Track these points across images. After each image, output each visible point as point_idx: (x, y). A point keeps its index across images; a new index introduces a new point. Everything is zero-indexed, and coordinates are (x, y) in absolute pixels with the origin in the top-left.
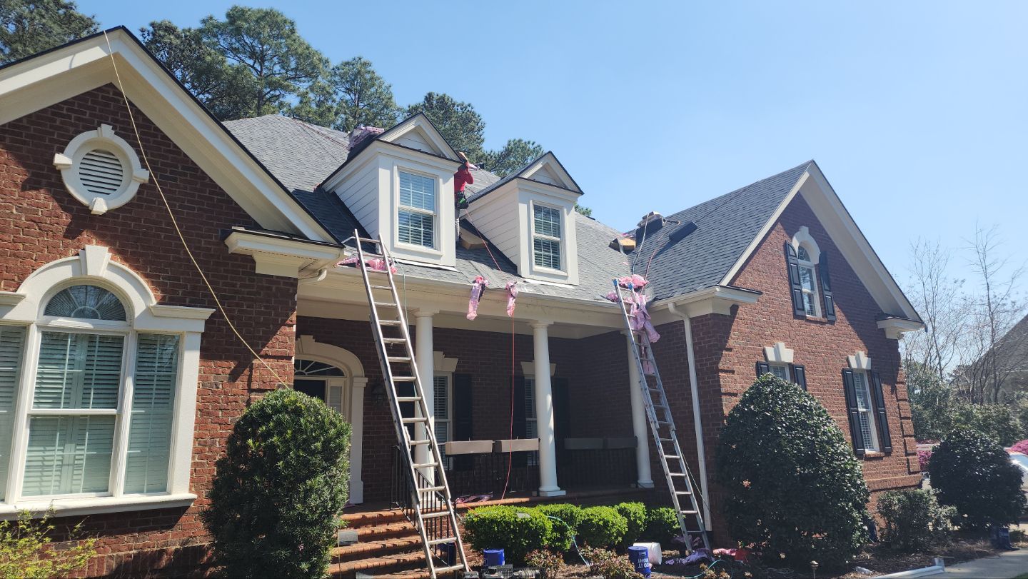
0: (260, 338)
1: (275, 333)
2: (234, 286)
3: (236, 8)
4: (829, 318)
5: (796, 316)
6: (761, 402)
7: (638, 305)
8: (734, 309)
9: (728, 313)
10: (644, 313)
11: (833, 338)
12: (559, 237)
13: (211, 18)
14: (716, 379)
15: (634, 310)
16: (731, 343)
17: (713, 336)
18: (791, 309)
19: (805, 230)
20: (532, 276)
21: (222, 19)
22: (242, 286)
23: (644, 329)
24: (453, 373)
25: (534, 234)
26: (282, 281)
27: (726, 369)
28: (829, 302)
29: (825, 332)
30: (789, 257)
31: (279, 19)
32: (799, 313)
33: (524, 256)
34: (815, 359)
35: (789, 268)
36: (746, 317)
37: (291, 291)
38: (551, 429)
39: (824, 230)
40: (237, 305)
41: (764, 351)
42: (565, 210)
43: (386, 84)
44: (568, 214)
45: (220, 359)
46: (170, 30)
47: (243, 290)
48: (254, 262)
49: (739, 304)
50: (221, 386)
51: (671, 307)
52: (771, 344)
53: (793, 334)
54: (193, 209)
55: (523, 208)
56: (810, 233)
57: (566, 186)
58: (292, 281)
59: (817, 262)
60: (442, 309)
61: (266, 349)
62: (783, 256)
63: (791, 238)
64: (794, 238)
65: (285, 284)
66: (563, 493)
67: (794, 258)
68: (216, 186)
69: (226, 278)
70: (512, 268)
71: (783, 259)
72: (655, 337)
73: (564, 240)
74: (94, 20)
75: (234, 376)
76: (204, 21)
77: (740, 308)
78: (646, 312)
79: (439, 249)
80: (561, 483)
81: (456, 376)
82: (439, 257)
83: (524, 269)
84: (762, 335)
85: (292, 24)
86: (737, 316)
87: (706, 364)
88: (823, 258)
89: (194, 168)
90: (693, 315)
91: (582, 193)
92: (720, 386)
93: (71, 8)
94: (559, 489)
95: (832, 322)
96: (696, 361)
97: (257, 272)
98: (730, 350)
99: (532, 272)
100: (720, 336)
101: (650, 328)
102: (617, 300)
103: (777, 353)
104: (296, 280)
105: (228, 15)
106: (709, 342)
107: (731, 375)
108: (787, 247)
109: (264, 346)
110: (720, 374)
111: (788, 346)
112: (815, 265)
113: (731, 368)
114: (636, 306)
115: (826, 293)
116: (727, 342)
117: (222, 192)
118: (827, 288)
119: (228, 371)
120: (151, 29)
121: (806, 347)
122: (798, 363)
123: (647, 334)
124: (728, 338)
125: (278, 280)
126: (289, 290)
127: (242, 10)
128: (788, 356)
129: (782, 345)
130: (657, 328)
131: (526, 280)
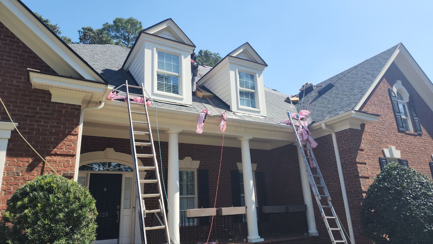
0: (52, 143)
1: (63, 139)
2: (35, 109)
3: (117, 18)
4: (418, 133)
5: (399, 131)
6: (392, 181)
7: (303, 127)
8: (363, 126)
9: (359, 128)
10: (307, 131)
11: (422, 144)
12: (254, 90)
13: (107, 24)
14: (355, 168)
15: (301, 129)
16: (362, 146)
17: (352, 142)
18: (396, 127)
19: (399, 82)
20: (239, 111)
21: (111, 23)
22: (40, 109)
23: (308, 140)
24: (197, 169)
25: (239, 87)
26: (70, 107)
27: (361, 162)
28: (417, 123)
29: (416, 141)
30: (392, 97)
31: (134, 22)
32: (401, 129)
33: (234, 100)
34: (413, 157)
35: (392, 103)
36: (370, 131)
37: (76, 113)
38: (253, 201)
39: (409, 83)
40: (37, 121)
41: (383, 152)
42: (257, 75)
44: (259, 77)
45: (22, 156)
46: (90, 30)
47: (41, 112)
48: (50, 94)
49: (365, 123)
50: (21, 174)
51: (323, 126)
52: (387, 147)
53: (399, 141)
54: (10, 61)
55: (232, 73)
56: (402, 85)
57: (257, 61)
58: (77, 107)
59: (408, 101)
60: (183, 129)
61: (55, 150)
62: (388, 97)
63: (392, 87)
64: (394, 87)
65: (72, 109)
66: (262, 240)
67: (394, 98)
68: (27, 48)
69: (30, 104)
70: (227, 107)
71: (389, 98)
72: (314, 144)
73: (257, 92)
74: (57, 26)
75: (31, 168)
76: (104, 25)
77: (366, 125)
78: (308, 130)
79: (182, 95)
80: (261, 234)
81: (199, 170)
82: (182, 99)
83: (234, 108)
84: (380, 142)
85: (140, 23)
86: (365, 130)
87: (348, 160)
88: (411, 98)
89: (13, 36)
90: (337, 131)
91: (266, 65)
92: (358, 172)
93: (47, 22)
94: (260, 237)
95: (420, 135)
96: (341, 158)
97: (52, 101)
98: (362, 150)
99: (238, 109)
100: (355, 142)
101: (311, 139)
102: (290, 124)
103: (391, 152)
104: (80, 106)
105: (114, 22)
106: (349, 145)
107: (364, 165)
108: (390, 92)
109: (54, 148)
110: (357, 165)
111: (397, 149)
112: (407, 103)
113: (364, 161)
114: (301, 127)
115: (415, 118)
116: (360, 145)
117: (31, 52)
118: (415, 115)
119: (27, 164)
120: (83, 30)
121: (407, 149)
122: (404, 159)
123: (310, 143)
124: (360, 143)
125: (67, 106)
126: (74, 112)
127: (120, 19)
128: (397, 154)
129: (393, 148)
130: (316, 140)
131: (235, 113)
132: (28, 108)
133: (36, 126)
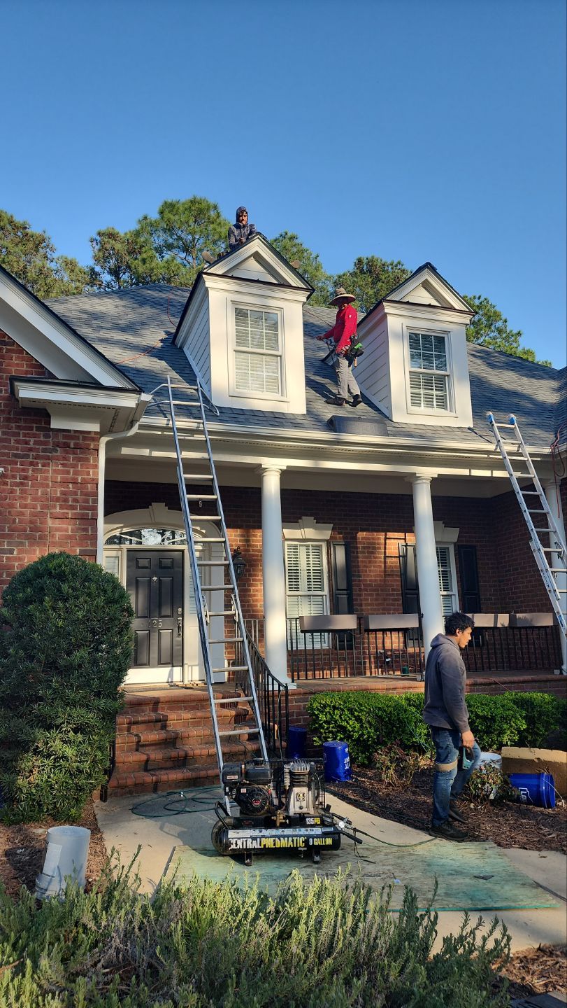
0: (57, 500)
1: (74, 493)
2: (27, 443)
3: (166, 203)
12: (445, 370)
20: (408, 420)
21: (154, 216)
22: (35, 443)
24: (327, 541)
25: (409, 368)
26: (81, 435)
31: (203, 205)
37: (92, 447)
40: (31, 464)
42: (452, 336)
43: (314, 255)
45: (13, 522)
47: (37, 447)
48: (48, 415)
57: (451, 305)
58: (93, 435)
61: (65, 510)
65: (84, 438)
69: (18, 434)
73: (451, 374)
75: (30, 541)
79: (286, 395)
81: (331, 544)
82: (286, 404)
83: (397, 412)
85: (215, 207)
97: (51, 427)
99: (407, 415)
104: (98, 433)
105: (160, 212)
109: (62, 507)
119: (23, 536)
125: (76, 434)
126: (89, 445)
131: (398, 425)
132: (17, 442)
133: (30, 472)
